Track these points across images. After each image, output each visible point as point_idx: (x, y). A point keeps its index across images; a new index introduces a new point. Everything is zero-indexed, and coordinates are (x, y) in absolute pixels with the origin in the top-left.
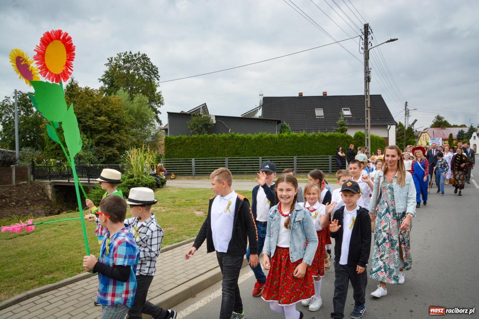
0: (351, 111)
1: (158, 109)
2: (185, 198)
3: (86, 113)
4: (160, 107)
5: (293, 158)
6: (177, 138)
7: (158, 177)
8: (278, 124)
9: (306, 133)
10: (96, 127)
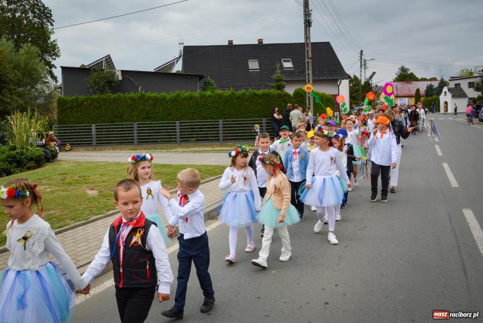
0: (292, 62)
1: (53, 62)
2: (79, 174)
4: (55, 59)
5: (218, 122)
6: (73, 99)
7: (47, 149)
8: (200, 80)
9: (234, 91)
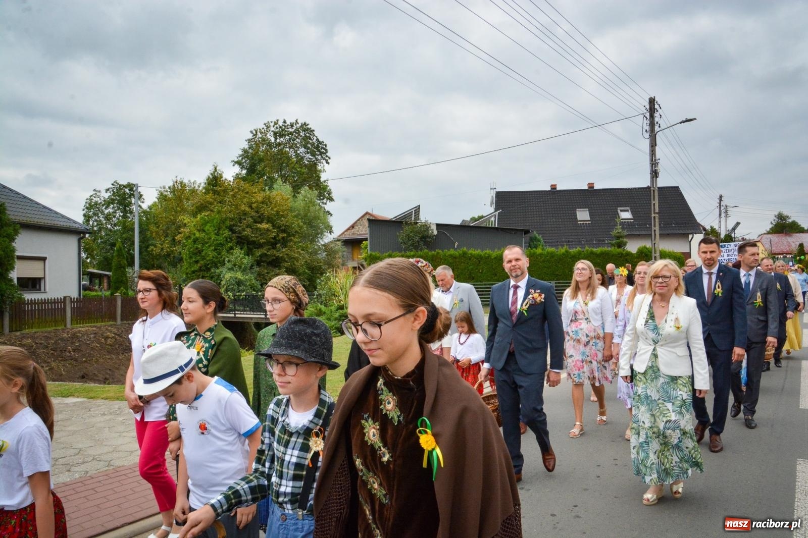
0: (632, 212)
3: (240, 218)
8: (525, 234)
9: (568, 249)
10: (255, 239)
